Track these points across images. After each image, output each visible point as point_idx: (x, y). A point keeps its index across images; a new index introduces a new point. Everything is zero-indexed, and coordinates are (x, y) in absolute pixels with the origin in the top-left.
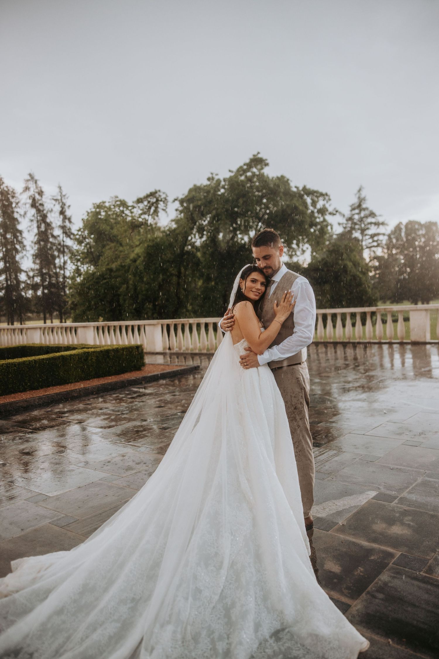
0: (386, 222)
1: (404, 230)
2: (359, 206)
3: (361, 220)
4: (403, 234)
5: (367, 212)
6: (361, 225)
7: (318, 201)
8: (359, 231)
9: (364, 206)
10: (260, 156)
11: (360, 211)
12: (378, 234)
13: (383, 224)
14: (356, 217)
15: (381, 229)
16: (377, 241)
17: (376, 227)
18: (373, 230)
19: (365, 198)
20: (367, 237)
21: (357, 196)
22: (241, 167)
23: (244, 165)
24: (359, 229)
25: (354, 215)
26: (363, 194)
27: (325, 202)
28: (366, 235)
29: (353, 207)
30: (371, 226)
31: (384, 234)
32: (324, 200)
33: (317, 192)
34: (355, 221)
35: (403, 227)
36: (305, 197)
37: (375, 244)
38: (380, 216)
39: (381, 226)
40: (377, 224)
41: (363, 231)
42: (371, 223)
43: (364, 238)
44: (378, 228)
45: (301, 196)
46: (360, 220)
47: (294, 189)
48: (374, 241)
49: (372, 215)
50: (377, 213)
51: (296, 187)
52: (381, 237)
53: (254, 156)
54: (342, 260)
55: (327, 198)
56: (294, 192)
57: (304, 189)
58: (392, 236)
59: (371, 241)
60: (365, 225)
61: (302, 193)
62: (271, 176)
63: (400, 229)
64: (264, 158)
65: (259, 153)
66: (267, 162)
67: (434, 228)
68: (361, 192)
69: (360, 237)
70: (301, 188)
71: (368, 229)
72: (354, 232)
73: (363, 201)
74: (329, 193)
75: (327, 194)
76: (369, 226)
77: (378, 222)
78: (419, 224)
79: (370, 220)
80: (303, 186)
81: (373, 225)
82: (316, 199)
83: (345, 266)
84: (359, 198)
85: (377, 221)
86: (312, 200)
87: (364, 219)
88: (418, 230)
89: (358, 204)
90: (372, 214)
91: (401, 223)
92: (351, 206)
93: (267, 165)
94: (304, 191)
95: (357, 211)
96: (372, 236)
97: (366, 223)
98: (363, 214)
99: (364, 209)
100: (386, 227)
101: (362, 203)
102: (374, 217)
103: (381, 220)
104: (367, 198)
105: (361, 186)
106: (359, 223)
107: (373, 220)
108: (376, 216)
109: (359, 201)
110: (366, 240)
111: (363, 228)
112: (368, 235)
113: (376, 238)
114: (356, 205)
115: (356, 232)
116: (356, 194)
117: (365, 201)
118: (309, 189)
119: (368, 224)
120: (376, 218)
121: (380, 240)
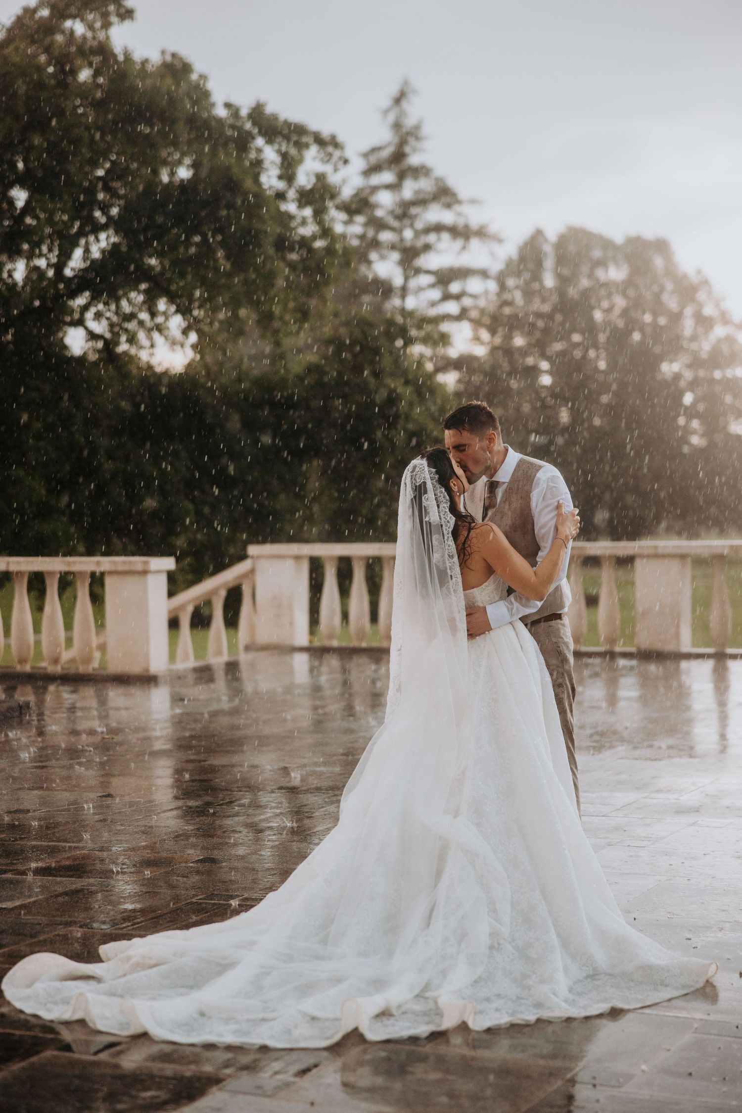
0: (492, 229)
1: (549, 263)
2: (398, 157)
3: (404, 212)
4: (549, 281)
5: (425, 185)
6: (399, 231)
7: (301, 161)
8: (396, 256)
9: (414, 160)
11: (402, 176)
12: (462, 273)
13: (481, 233)
14: (385, 200)
16: (458, 297)
17: (459, 243)
19: (417, 127)
20: (425, 280)
21: (391, 118)
22: (29, 12)
24: (393, 247)
25: (375, 189)
26: (414, 112)
27: (328, 165)
28: (418, 271)
29: (373, 159)
30: (439, 239)
31: (484, 274)
32: (328, 161)
34: (379, 213)
35: (548, 249)
36: (260, 142)
37: (452, 308)
38: (473, 202)
39: (475, 243)
40: (460, 233)
41: (409, 256)
42: (438, 228)
43: (413, 283)
44: (464, 248)
45: (243, 142)
46: (399, 211)
47: (221, 112)
48: (447, 297)
49: (444, 199)
51: (228, 105)
52: (474, 285)
55: (337, 154)
56: (219, 121)
58: (511, 282)
59: (435, 294)
60: (417, 234)
61: (248, 126)
62: (138, 56)
63: (539, 260)
67: (658, 262)
68: (404, 104)
69: (398, 281)
70: (244, 112)
71: (427, 247)
72: (373, 256)
73: (411, 140)
74: (340, 139)
75: (334, 142)
76: (432, 238)
77: (467, 227)
78: (607, 244)
79: (435, 214)
80: (253, 105)
81: (445, 236)
82: (293, 151)
83: (392, 400)
84: (397, 126)
85: (461, 222)
86: (284, 156)
87: (414, 211)
88: (602, 263)
89: (391, 149)
90: (444, 194)
91: (539, 233)
92: (366, 155)
93: (126, 14)
94: (254, 124)
95: (387, 177)
96: (444, 278)
97: (419, 225)
98: (409, 190)
99: (419, 172)
101: (407, 149)
102: (448, 206)
103: (474, 217)
104: (425, 131)
105: (406, 83)
106: (395, 223)
107: (447, 217)
108: (458, 202)
109: (396, 140)
110: (420, 289)
111: (408, 244)
112: (428, 272)
113: (455, 287)
114: (386, 153)
115: (383, 257)
116: (386, 112)
117: (418, 138)
118: (275, 117)
119: (428, 230)
120: (457, 208)
121: (471, 296)
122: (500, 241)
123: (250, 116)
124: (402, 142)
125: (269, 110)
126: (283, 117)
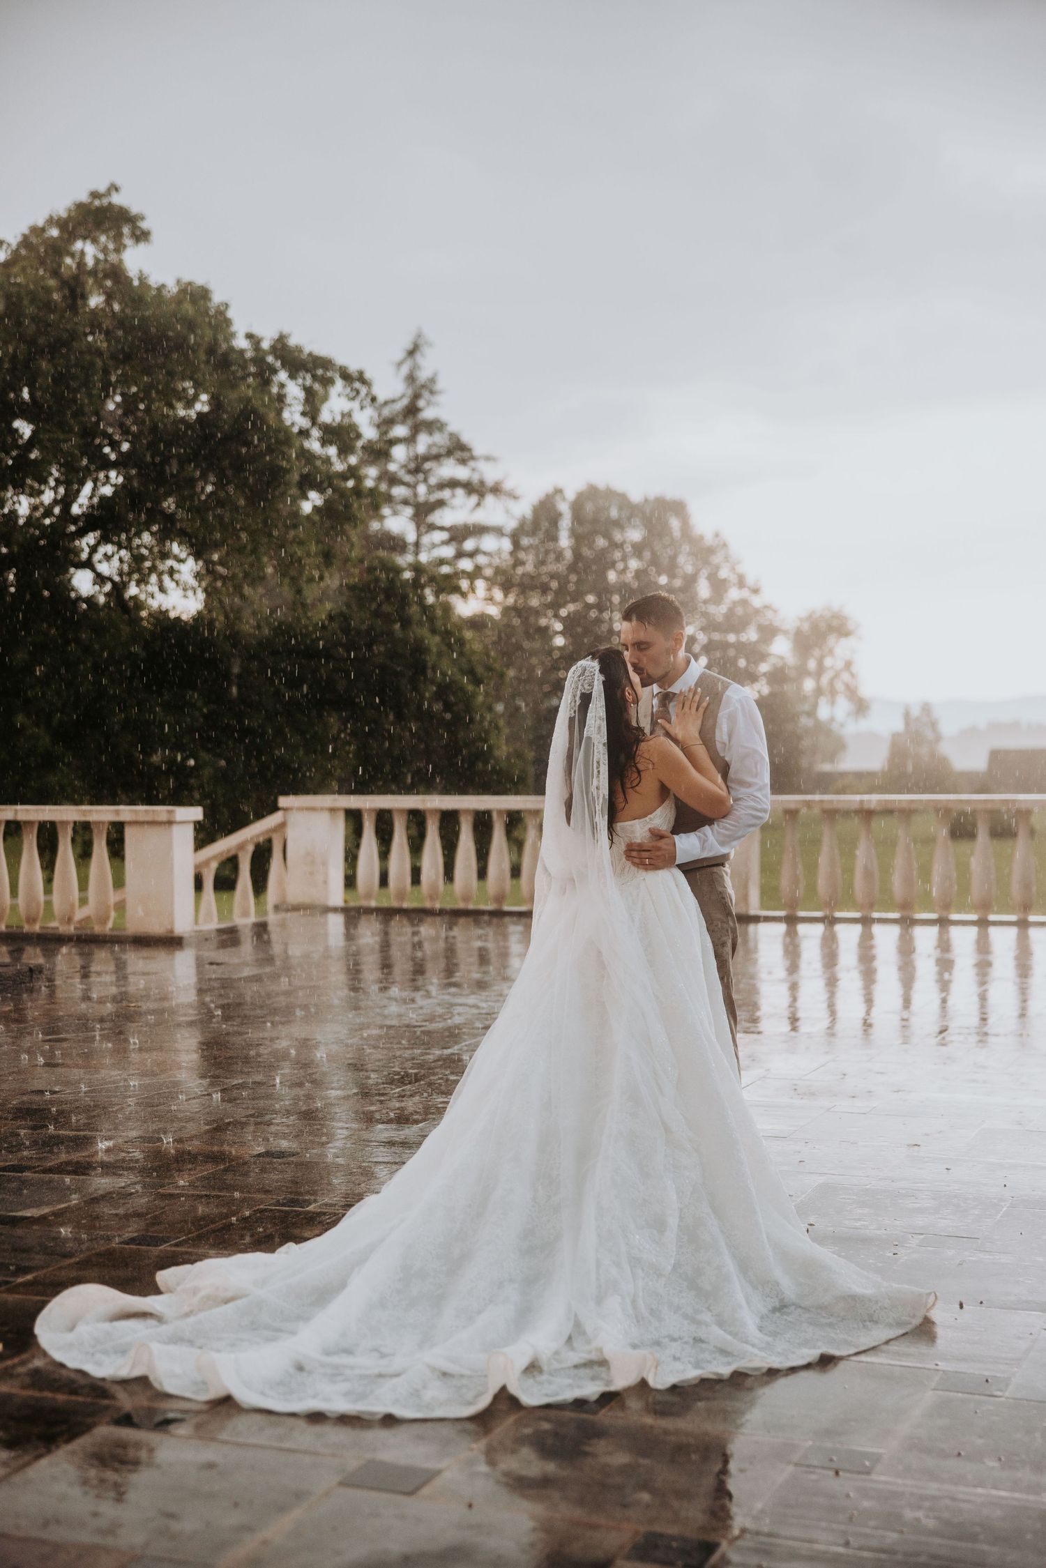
0: (508, 485)
1: (565, 523)
2: (412, 410)
3: (418, 467)
4: (565, 541)
5: (440, 439)
6: (413, 487)
7: (325, 398)
8: (409, 511)
9: (428, 414)
10: (116, 199)
11: (416, 430)
12: (479, 530)
13: (496, 490)
15: (492, 512)
16: (472, 555)
17: (474, 499)
18: (458, 511)
19: (432, 380)
20: (439, 536)
21: (405, 370)
22: (37, 231)
23: (51, 221)
24: (405, 502)
25: (390, 442)
26: (427, 366)
27: (355, 405)
28: (432, 527)
30: (453, 496)
31: (498, 531)
32: (353, 399)
33: (326, 363)
34: (392, 467)
35: (564, 507)
36: (283, 376)
37: (466, 565)
38: (488, 458)
39: (490, 499)
40: (476, 489)
41: (422, 512)
42: (453, 484)
43: (426, 540)
44: (478, 505)
45: (265, 375)
46: (412, 466)
47: (241, 343)
48: (461, 554)
49: (459, 454)
50: (478, 450)
51: (250, 336)
52: (489, 543)
53: (95, 195)
55: (364, 390)
58: (525, 541)
59: (448, 552)
60: (431, 489)
61: (271, 359)
62: (154, 280)
63: (555, 519)
64: (135, 210)
65: (114, 188)
66: (144, 225)
67: (675, 523)
68: (418, 356)
69: (411, 537)
70: (265, 345)
71: (441, 503)
72: (386, 511)
73: (426, 394)
74: (367, 375)
75: (361, 378)
76: (446, 494)
77: (482, 483)
78: (624, 502)
79: (449, 469)
80: (278, 337)
81: (460, 492)
82: (318, 387)
84: (411, 378)
85: (475, 478)
86: (309, 391)
87: (427, 465)
88: (618, 524)
89: (405, 402)
90: (458, 450)
91: (558, 492)
93: (142, 236)
94: (277, 356)
95: (402, 430)
96: (458, 534)
97: (433, 481)
98: (423, 443)
99: (433, 426)
100: (511, 504)
101: (421, 403)
102: (463, 462)
103: (490, 474)
104: (440, 385)
105: (419, 336)
106: (408, 478)
107: (462, 473)
108: (473, 458)
109: (410, 392)
110: (434, 546)
111: (421, 499)
112: (442, 529)
113: (469, 545)
114: (399, 406)
115: (395, 513)
116: (400, 364)
117: (432, 392)
118: (299, 349)
119: (442, 486)
120: (472, 463)
121: (485, 553)
122: (515, 498)
123: (274, 350)
124: (416, 396)
125: (292, 342)
126: (307, 349)
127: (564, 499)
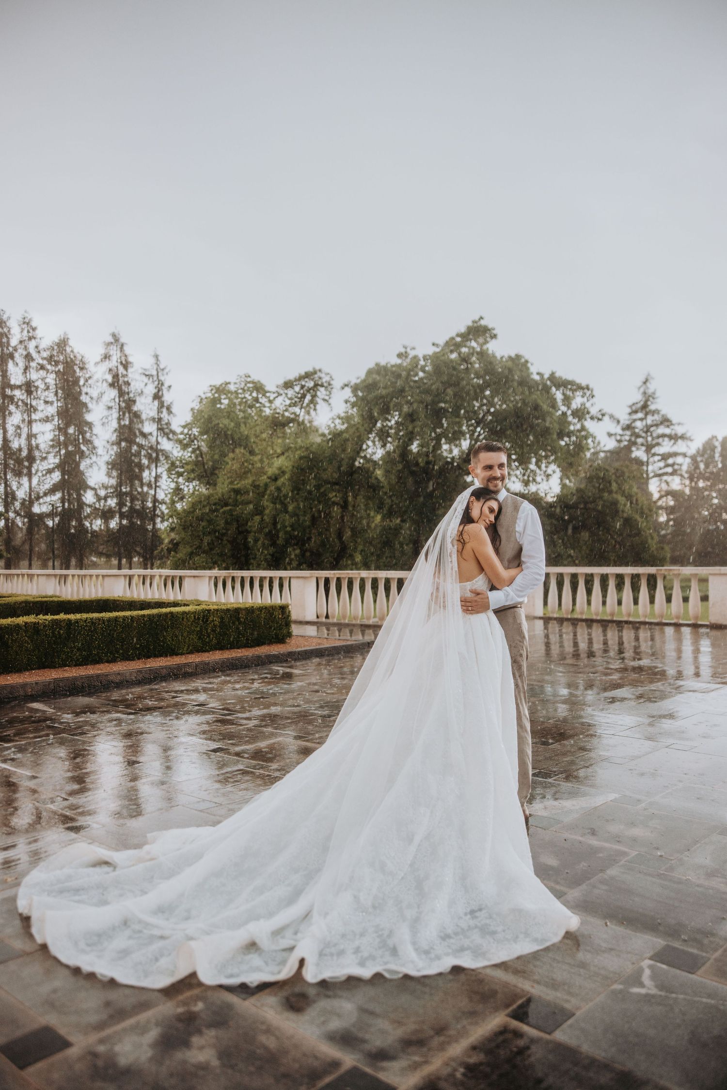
0: (688, 435)
1: (718, 450)
2: (645, 406)
3: (647, 429)
4: (718, 458)
5: (657, 417)
6: (646, 438)
7: (574, 398)
8: (644, 448)
9: (652, 407)
10: (483, 323)
11: (646, 414)
12: (675, 454)
13: (683, 437)
14: (639, 425)
15: (681, 446)
16: (672, 465)
17: (672, 442)
18: (666, 447)
19: (654, 393)
20: (657, 458)
21: (642, 390)
22: (452, 339)
23: (458, 335)
24: (642, 445)
25: (635, 420)
26: (652, 387)
28: (654, 455)
29: (634, 408)
30: (663, 441)
31: (685, 455)
32: (585, 397)
33: (572, 383)
34: (637, 430)
35: (717, 444)
36: (554, 389)
37: (669, 470)
38: (679, 424)
39: (680, 441)
40: (674, 438)
41: (649, 448)
42: (663, 436)
43: (651, 460)
44: (674, 444)
45: (547, 389)
46: (645, 429)
47: (537, 378)
48: (667, 466)
49: (666, 424)
50: (674, 422)
51: (538, 374)
52: (679, 460)
53: (474, 322)
54: (610, 492)
55: (588, 393)
56: (536, 382)
57: (552, 377)
58: (699, 459)
59: (662, 464)
60: (653, 439)
61: (548, 383)
62: (499, 355)
63: (713, 449)
64: (490, 326)
65: (481, 318)
66: (495, 332)
68: (648, 384)
69: (645, 459)
70: (546, 376)
71: (658, 444)
72: (634, 449)
73: (651, 399)
75: (588, 388)
76: (660, 440)
77: (676, 435)
79: (662, 430)
80: (551, 373)
81: (666, 439)
82: (569, 393)
84: (645, 393)
85: (673, 433)
86: (566, 395)
87: (652, 429)
89: (642, 403)
90: (666, 421)
91: (714, 437)
92: (630, 407)
93: (494, 337)
94: (552, 382)
95: (640, 415)
96: (665, 457)
97: (655, 435)
98: (650, 420)
99: (654, 412)
100: (689, 443)
101: (649, 403)
102: (668, 426)
103: (680, 430)
104: (657, 395)
105: (649, 375)
106: (644, 435)
107: (667, 431)
108: (672, 424)
109: (644, 399)
110: (655, 462)
111: (649, 443)
112: (658, 455)
113: (670, 461)
114: (639, 405)
115: (638, 449)
116: (639, 388)
117: (653, 398)
118: (560, 378)
119: (659, 437)
120: (672, 427)
121: (678, 464)
122: (691, 440)
123: (549, 379)
124: (647, 401)
125: (557, 375)
126: (564, 378)
127: (717, 440)
